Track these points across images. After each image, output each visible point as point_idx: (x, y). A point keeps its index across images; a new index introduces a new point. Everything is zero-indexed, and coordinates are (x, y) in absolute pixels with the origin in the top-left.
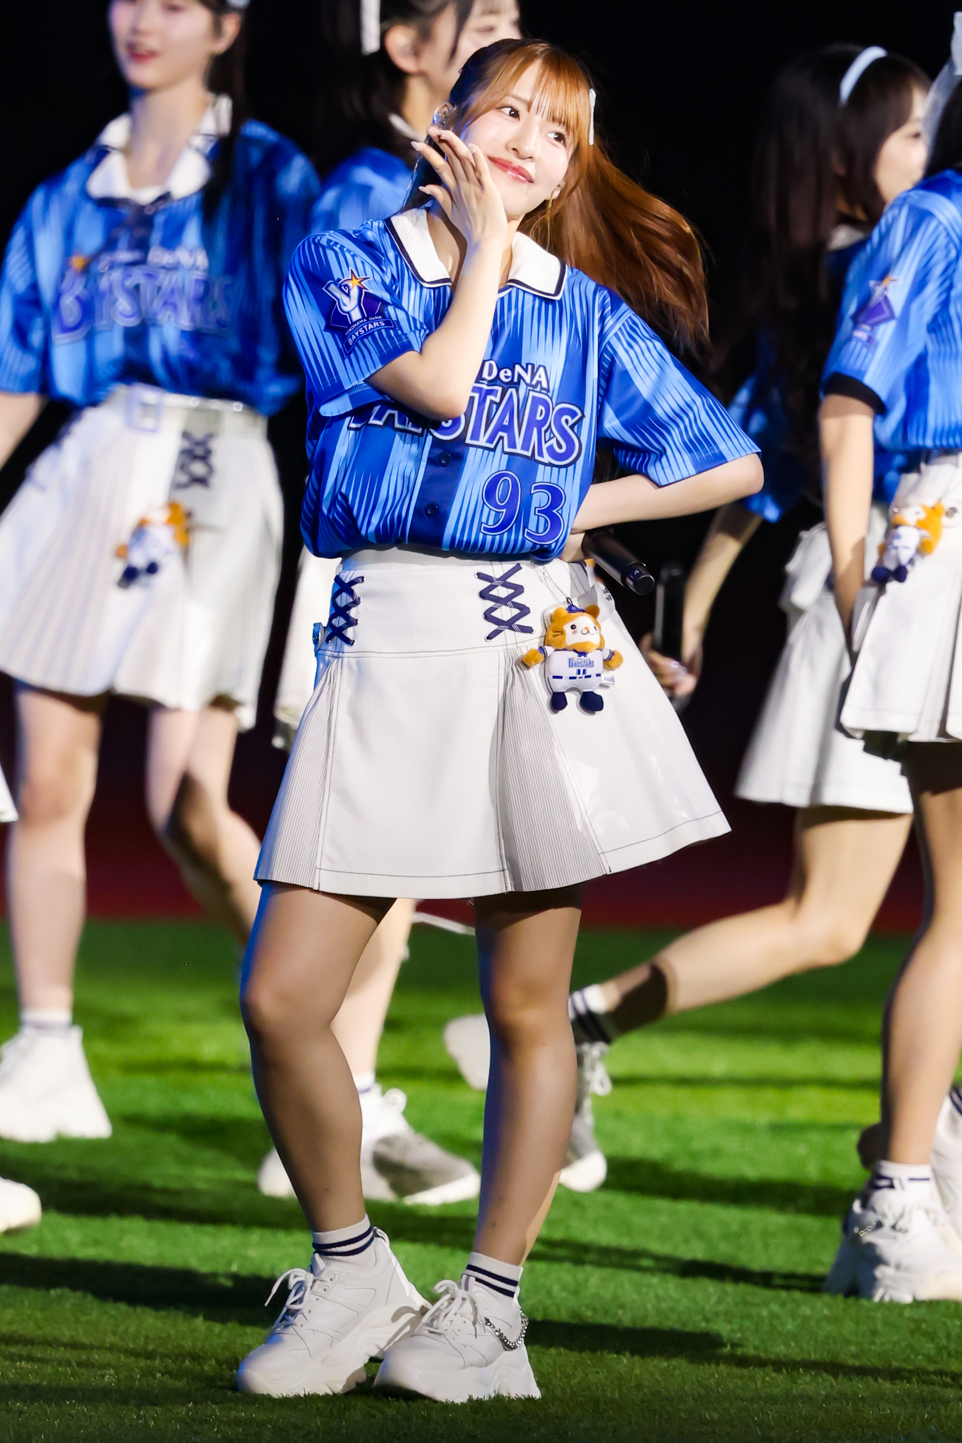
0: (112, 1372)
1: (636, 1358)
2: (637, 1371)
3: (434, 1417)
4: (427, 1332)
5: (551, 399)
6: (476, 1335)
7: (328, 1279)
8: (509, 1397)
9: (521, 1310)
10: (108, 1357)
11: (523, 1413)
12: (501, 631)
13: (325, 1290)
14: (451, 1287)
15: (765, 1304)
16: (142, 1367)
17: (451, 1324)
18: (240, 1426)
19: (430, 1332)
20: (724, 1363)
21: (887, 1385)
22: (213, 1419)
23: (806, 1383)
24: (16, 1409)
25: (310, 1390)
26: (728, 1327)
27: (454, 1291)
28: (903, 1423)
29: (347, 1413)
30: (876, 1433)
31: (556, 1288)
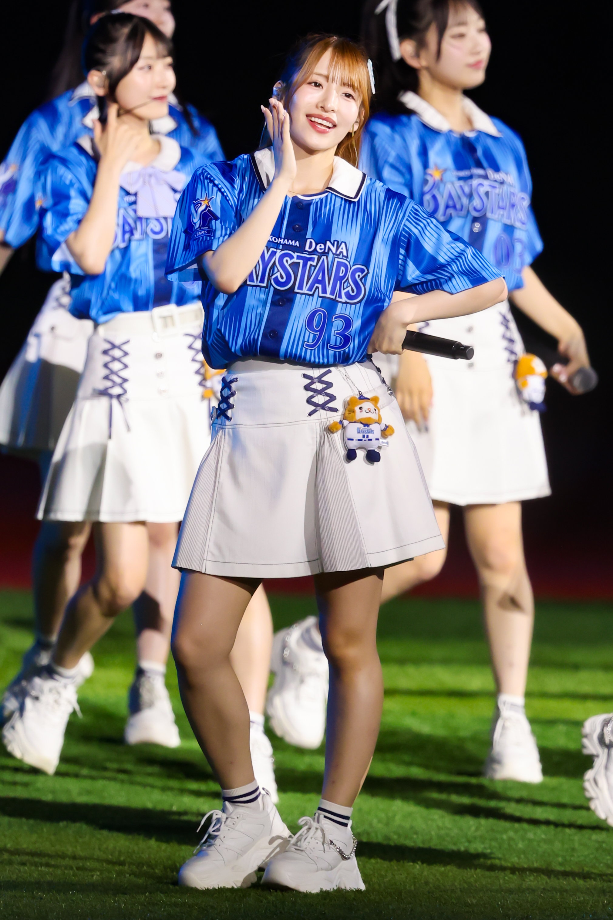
0: (98, 873)
1: (425, 865)
2: (425, 873)
3: (299, 902)
4: (294, 849)
5: (349, 262)
6: (324, 851)
7: (235, 817)
8: (346, 890)
9: (353, 835)
10: (95, 865)
11: (354, 899)
12: (318, 410)
13: (233, 824)
14: (309, 821)
15: (506, 831)
16: (117, 870)
17: (309, 844)
18: (178, 907)
19: (296, 849)
20: (479, 868)
21: (581, 882)
22: (161, 903)
23: (531, 881)
24: (39, 896)
25: (222, 885)
26: (482, 846)
27: (311, 823)
28: (591, 905)
29: (244, 899)
30: (574, 912)
31: (375, 821)
